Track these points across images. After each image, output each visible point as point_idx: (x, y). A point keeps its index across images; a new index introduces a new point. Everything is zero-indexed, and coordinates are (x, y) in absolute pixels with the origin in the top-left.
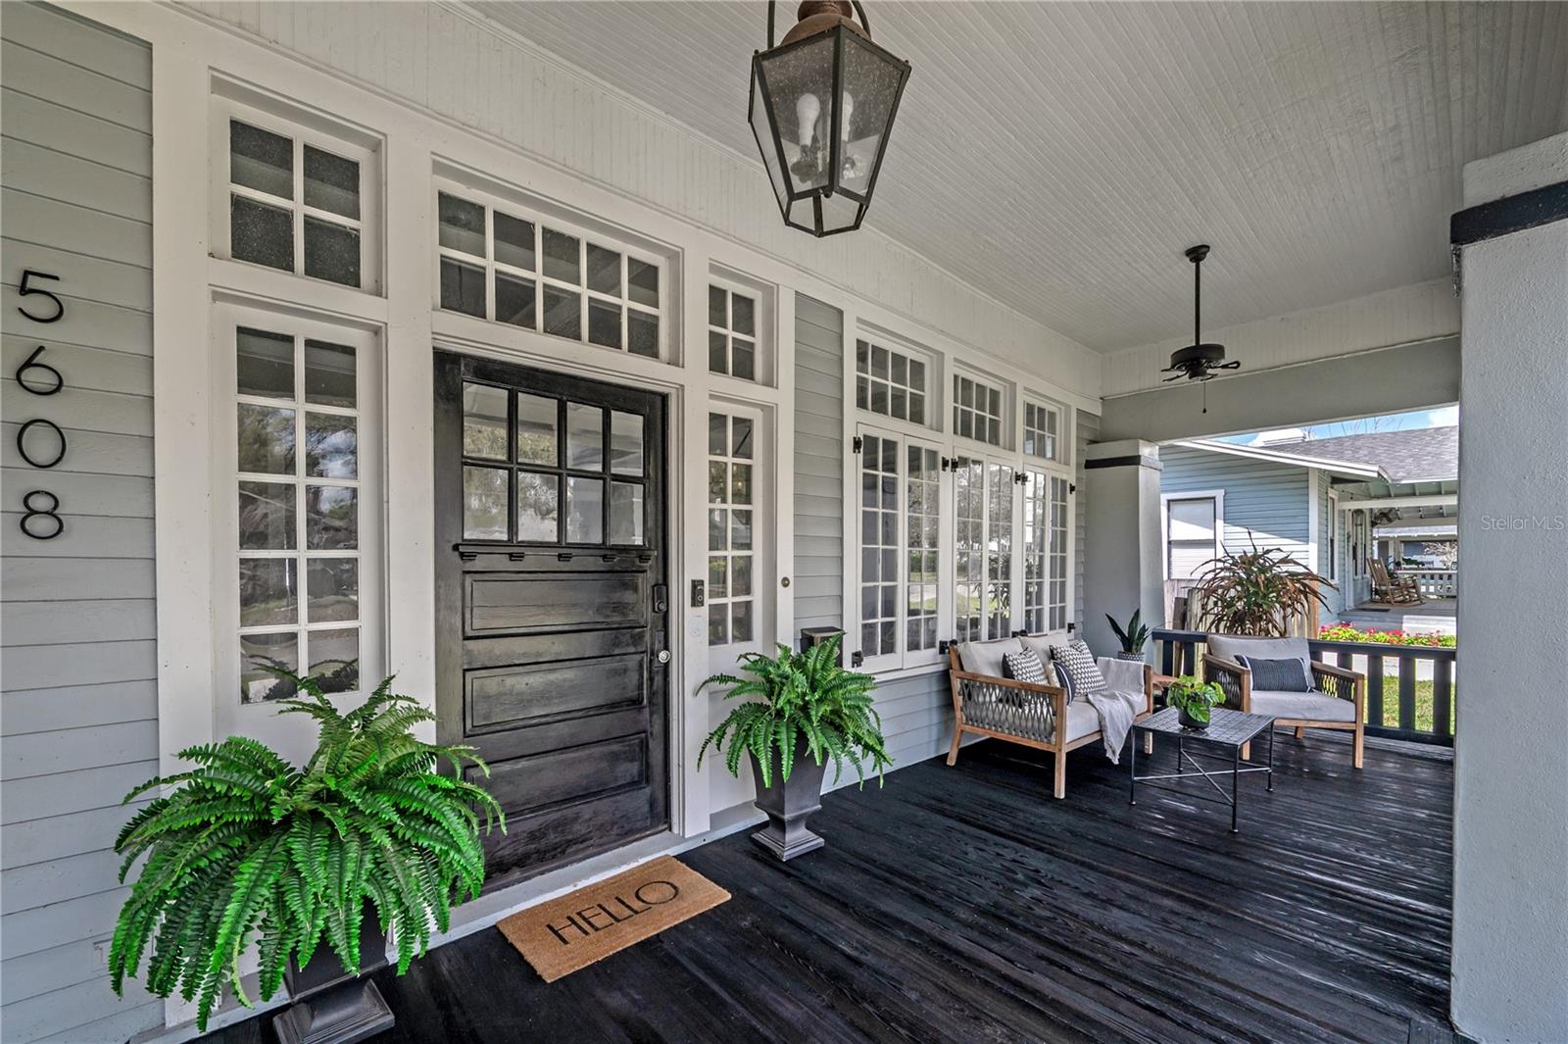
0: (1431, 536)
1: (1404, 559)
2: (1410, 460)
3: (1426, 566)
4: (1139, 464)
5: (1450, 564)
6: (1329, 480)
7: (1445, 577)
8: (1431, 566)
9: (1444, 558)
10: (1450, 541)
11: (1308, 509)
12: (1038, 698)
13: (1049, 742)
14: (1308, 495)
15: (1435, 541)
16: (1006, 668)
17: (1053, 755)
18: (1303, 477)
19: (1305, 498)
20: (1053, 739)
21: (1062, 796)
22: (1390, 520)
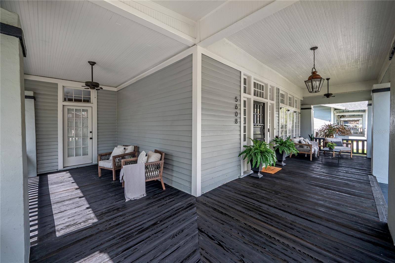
0: (350, 120)
1: (344, 125)
2: (350, 105)
3: (349, 126)
4: (311, 109)
5: (354, 126)
6: (334, 109)
7: (353, 129)
8: (350, 126)
9: (352, 125)
10: (354, 121)
11: (331, 115)
12: (305, 146)
13: (309, 152)
14: (331, 112)
15: (351, 121)
16: (300, 142)
17: (310, 154)
18: (330, 109)
19: (330, 113)
20: (310, 152)
21: (311, 160)
22: (344, 117)
